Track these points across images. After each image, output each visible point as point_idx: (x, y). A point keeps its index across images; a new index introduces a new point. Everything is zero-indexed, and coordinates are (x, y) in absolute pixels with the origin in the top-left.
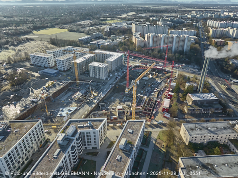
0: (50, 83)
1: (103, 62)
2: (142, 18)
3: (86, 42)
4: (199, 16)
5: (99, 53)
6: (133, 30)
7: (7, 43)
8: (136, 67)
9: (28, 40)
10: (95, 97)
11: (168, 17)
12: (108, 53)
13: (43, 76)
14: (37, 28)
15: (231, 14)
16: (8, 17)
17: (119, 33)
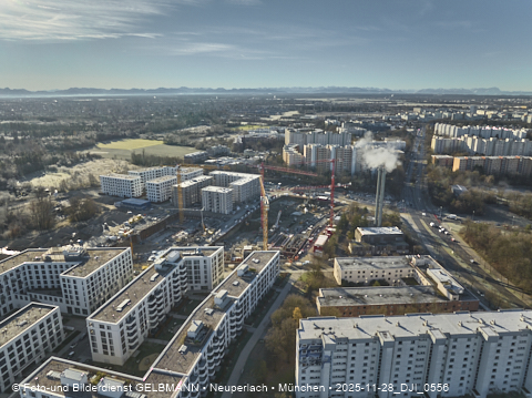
0: (136, 218)
1: (226, 186)
2: (310, 121)
3: (197, 161)
4: (423, 116)
5: (220, 175)
6: (287, 141)
7: (54, 161)
8: (283, 197)
9: (91, 157)
10: (209, 236)
11: (360, 119)
12: (234, 174)
13: (123, 209)
14: (105, 139)
15: (490, 114)
16: (48, 120)
17: (259, 146)
